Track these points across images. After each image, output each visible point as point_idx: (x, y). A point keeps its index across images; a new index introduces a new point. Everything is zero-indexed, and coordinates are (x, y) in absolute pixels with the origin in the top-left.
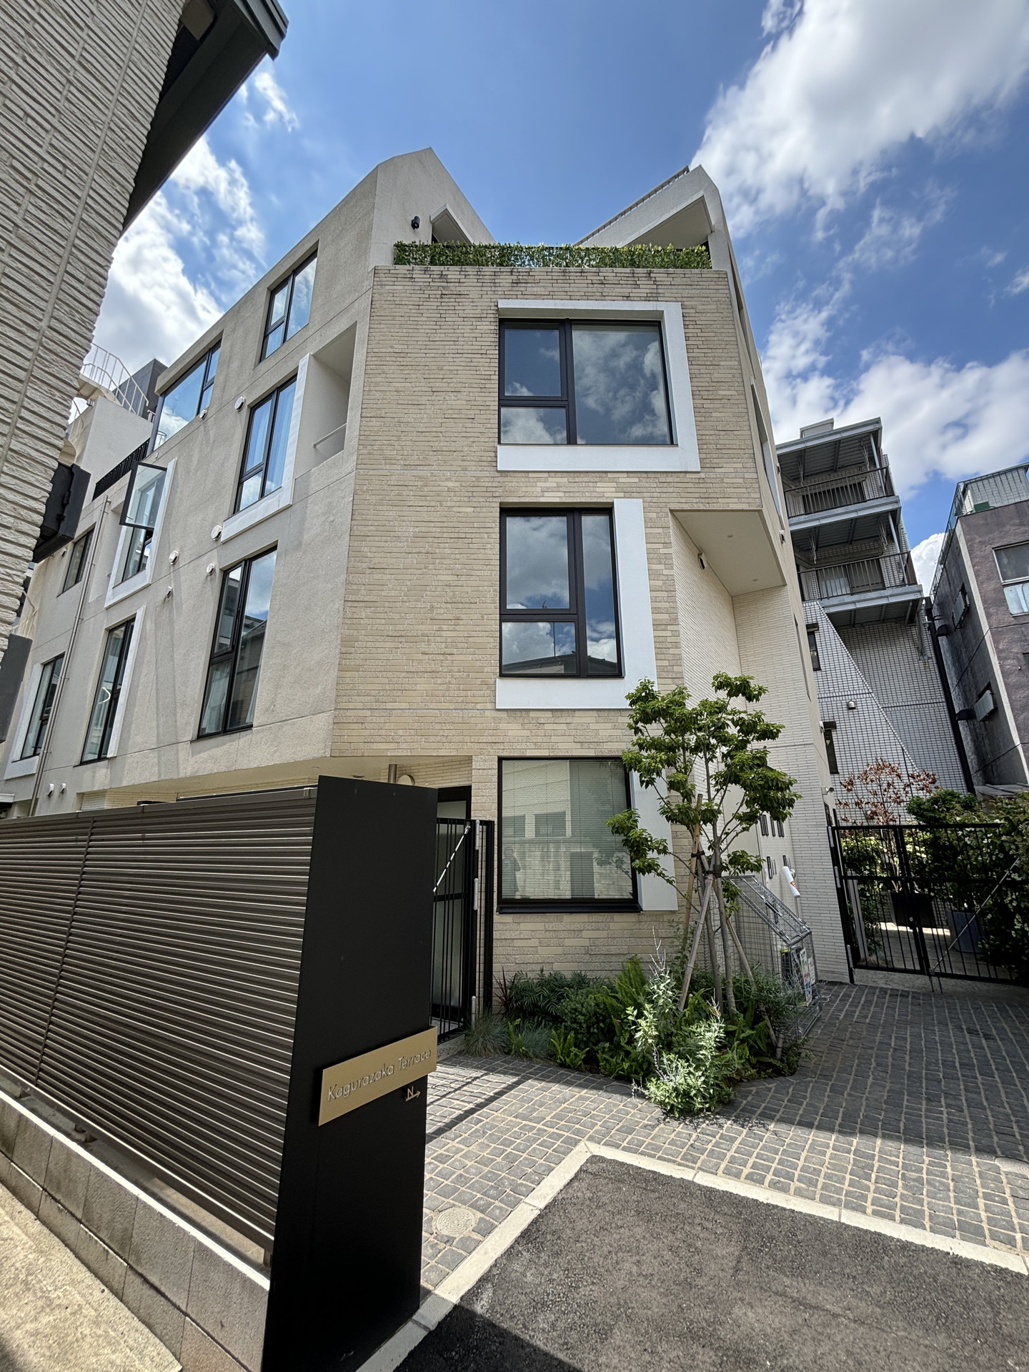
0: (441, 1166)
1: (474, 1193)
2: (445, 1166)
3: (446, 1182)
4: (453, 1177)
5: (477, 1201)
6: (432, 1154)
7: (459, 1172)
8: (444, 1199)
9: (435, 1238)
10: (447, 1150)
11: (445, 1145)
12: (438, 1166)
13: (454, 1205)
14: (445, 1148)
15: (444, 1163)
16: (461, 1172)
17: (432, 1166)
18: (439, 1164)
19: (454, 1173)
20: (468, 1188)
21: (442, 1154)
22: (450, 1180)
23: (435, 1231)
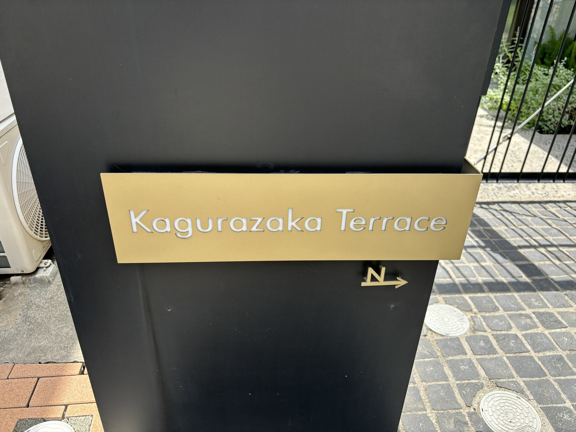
0: (541, 329)
1: (563, 396)
2: (546, 332)
3: (532, 353)
4: (548, 353)
5: (560, 410)
6: (538, 307)
7: (560, 352)
8: (514, 373)
9: (470, 415)
10: (562, 314)
11: (564, 306)
12: (536, 327)
13: (522, 392)
14: (561, 310)
15: (547, 328)
16: (564, 354)
17: (529, 321)
18: (539, 325)
19: (553, 349)
20: (560, 382)
21: (551, 315)
22: (541, 354)
23: (475, 406)
